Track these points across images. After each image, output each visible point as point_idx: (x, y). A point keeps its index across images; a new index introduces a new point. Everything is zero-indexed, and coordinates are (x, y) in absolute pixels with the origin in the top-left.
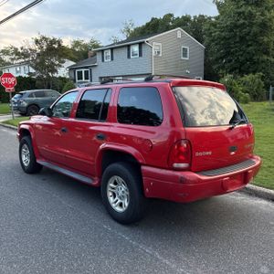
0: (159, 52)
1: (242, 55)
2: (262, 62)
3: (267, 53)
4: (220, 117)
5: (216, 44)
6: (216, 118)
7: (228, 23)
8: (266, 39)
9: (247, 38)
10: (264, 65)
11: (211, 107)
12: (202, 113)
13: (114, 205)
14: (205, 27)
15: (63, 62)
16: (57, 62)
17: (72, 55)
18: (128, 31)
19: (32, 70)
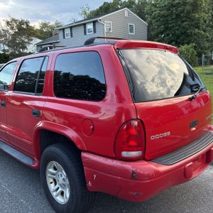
0: (110, 29)
1: (178, 30)
2: (195, 34)
3: (198, 27)
4: (169, 84)
5: (157, 21)
6: (166, 85)
7: (166, 3)
8: (197, 16)
9: (182, 15)
10: (195, 37)
11: (160, 73)
12: (153, 80)
13: (54, 194)
14: (147, 8)
15: (32, 40)
16: (26, 40)
17: (39, 34)
18: (86, 13)
19: (6, 48)
